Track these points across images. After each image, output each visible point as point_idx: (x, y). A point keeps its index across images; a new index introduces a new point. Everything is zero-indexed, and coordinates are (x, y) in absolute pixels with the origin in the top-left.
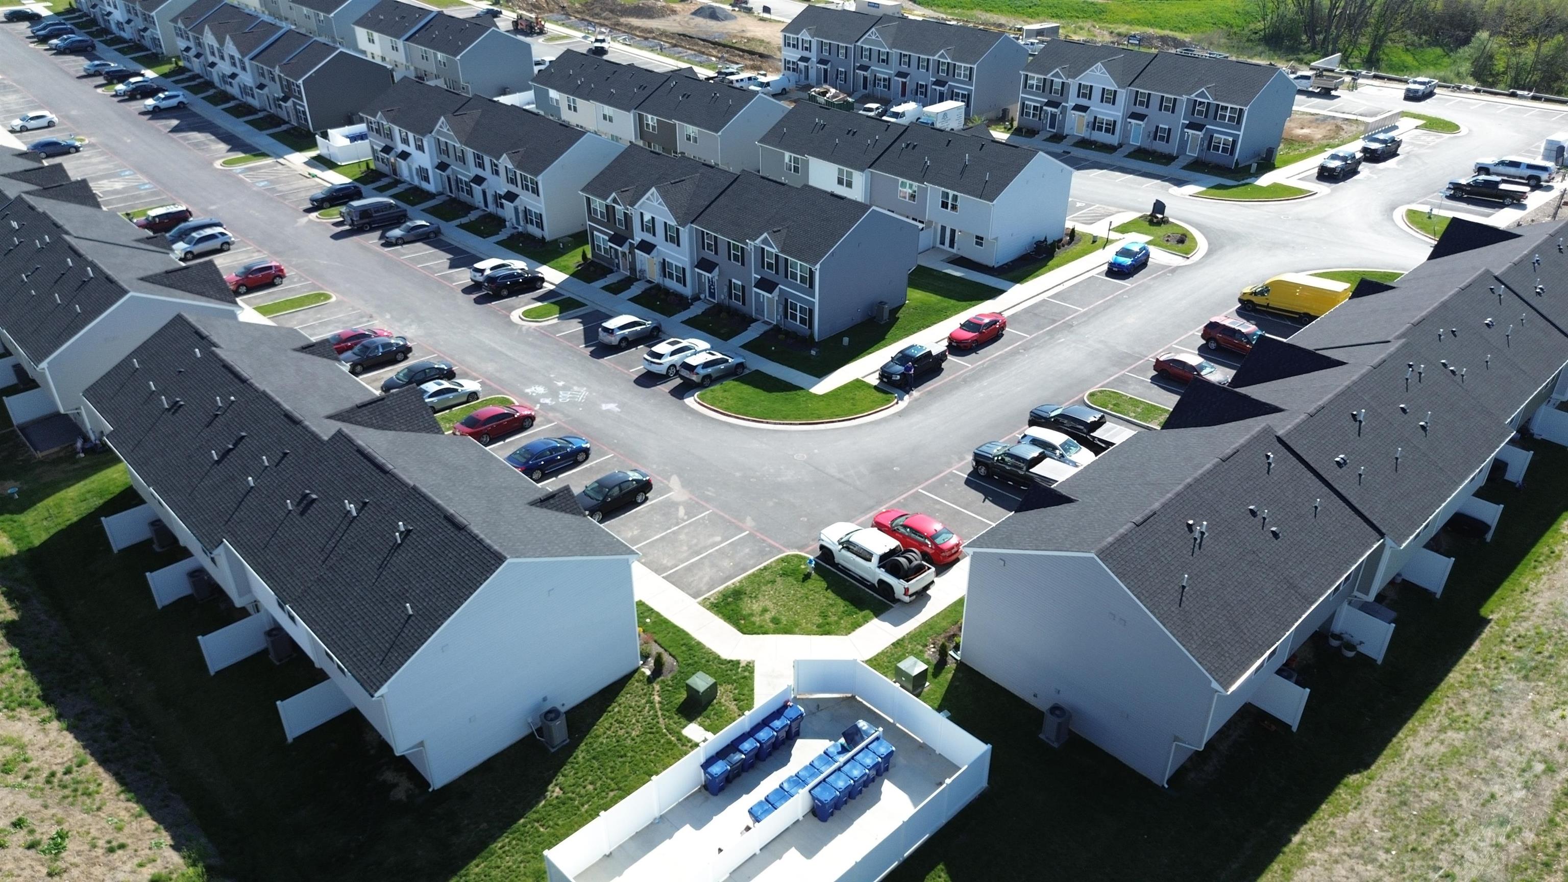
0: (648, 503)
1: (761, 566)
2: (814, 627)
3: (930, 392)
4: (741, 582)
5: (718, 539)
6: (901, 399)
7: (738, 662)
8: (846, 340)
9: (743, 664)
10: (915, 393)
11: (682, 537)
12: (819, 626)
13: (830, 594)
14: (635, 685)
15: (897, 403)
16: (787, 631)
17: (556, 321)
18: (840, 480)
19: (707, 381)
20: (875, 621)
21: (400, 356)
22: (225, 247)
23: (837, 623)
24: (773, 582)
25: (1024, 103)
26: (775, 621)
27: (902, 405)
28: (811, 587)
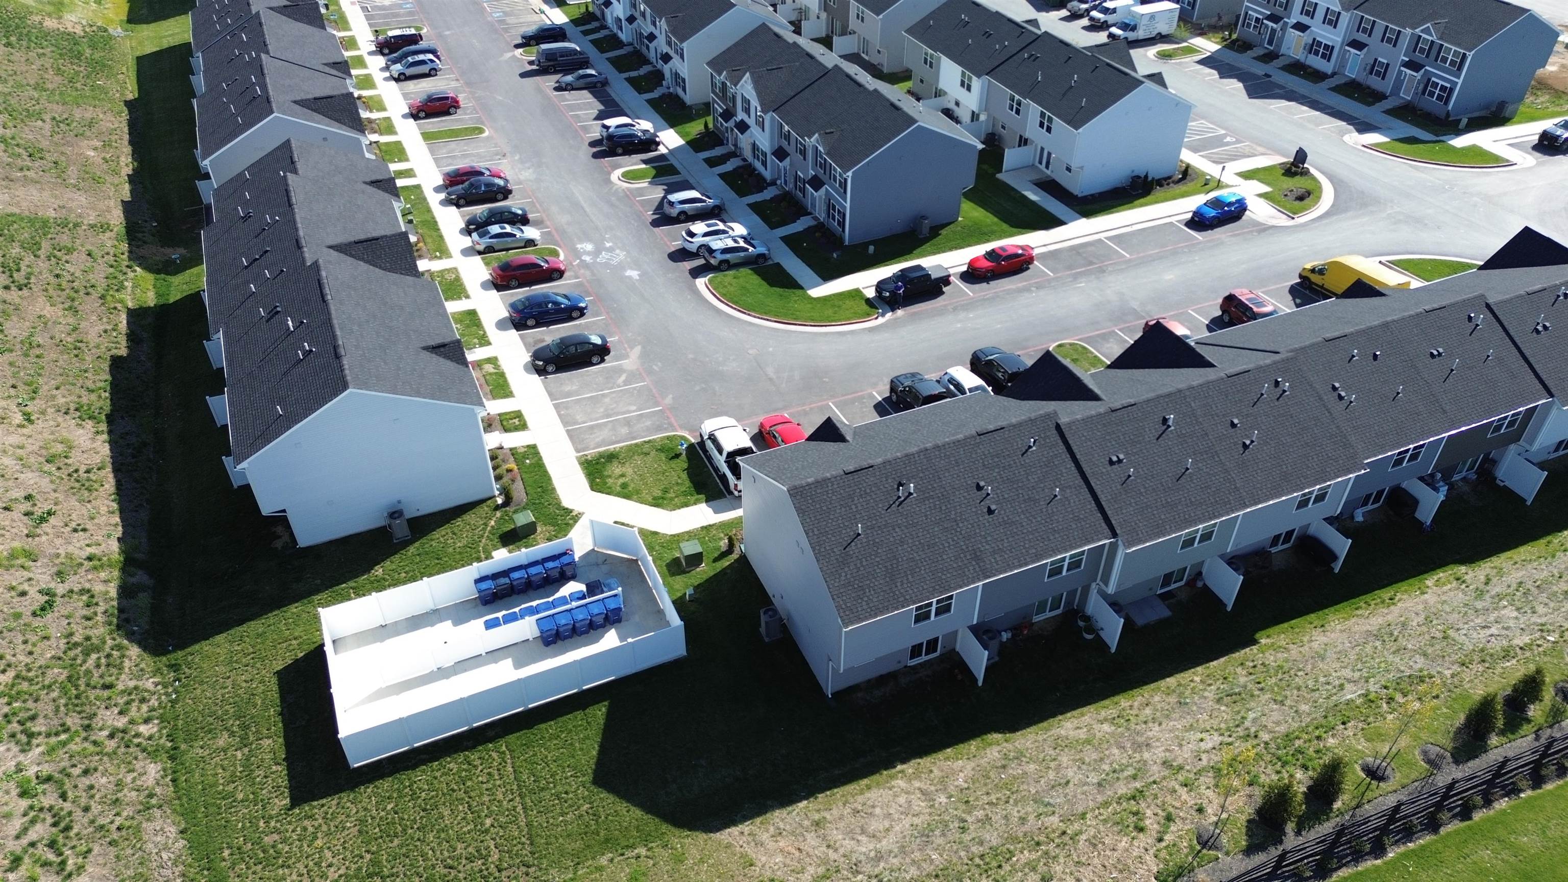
0: (602, 365)
1: (647, 439)
2: (650, 499)
3: (914, 314)
4: (621, 448)
5: (634, 408)
6: (883, 315)
7: (571, 511)
8: (871, 249)
9: (574, 514)
10: (900, 312)
11: (607, 400)
12: (654, 499)
13: (684, 476)
14: (485, 509)
15: (876, 318)
16: (627, 497)
17: (646, 185)
18: (771, 379)
19: (724, 266)
20: (703, 506)
21: (500, 196)
22: (433, 72)
23: (672, 499)
24: (647, 454)
25: (1247, 13)
26: (624, 486)
27: (881, 320)
28: (673, 466)
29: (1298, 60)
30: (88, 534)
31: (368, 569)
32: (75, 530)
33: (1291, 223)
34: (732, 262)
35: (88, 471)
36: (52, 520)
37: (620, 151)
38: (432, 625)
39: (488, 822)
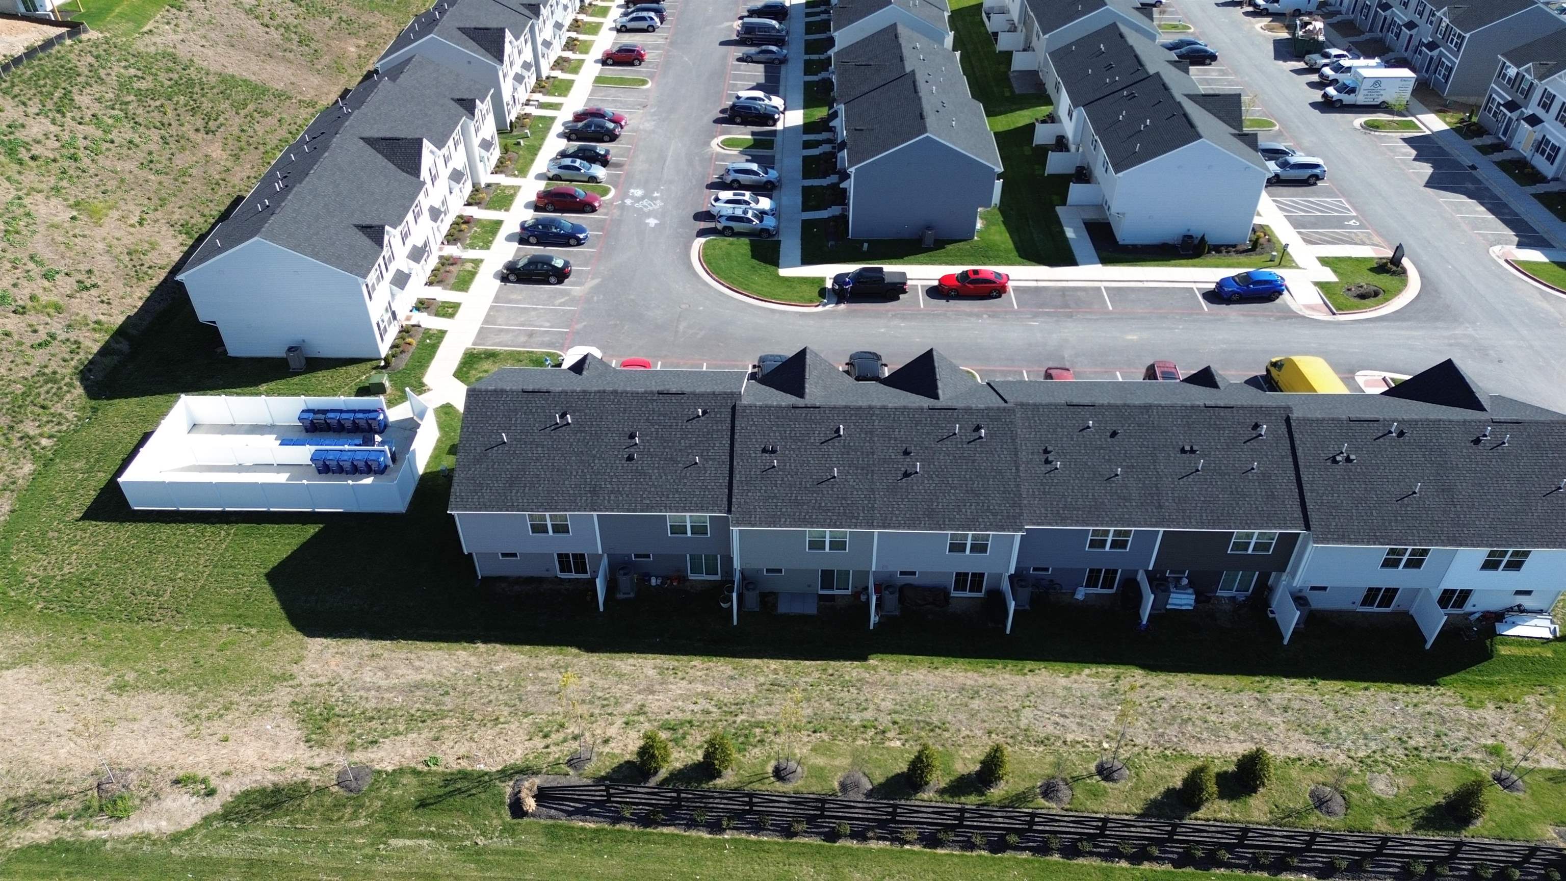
0: (557, 286)
1: (530, 350)
3: (855, 311)
4: (506, 351)
5: (548, 324)
6: (825, 305)
7: (424, 386)
8: (866, 245)
9: (424, 388)
10: (842, 306)
11: (533, 313)
14: (369, 365)
15: (817, 306)
17: (736, 153)
18: (677, 332)
19: (728, 232)
21: (606, 138)
22: (651, 29)
24: (520, 361)
25: (1491, 95)
27: (820, 309)
29: (1525, 157)
30: (109, 307)
31: (256, 385)
32: (102, 302)
33: (1330, 318)
34: (736, 230)
35: (150, 267)
36: (93, 292)
37: (738, 120)
38: (262, 434)
39: (180, 575)
